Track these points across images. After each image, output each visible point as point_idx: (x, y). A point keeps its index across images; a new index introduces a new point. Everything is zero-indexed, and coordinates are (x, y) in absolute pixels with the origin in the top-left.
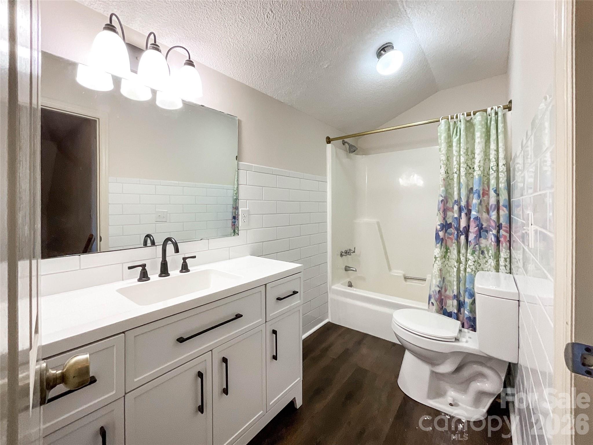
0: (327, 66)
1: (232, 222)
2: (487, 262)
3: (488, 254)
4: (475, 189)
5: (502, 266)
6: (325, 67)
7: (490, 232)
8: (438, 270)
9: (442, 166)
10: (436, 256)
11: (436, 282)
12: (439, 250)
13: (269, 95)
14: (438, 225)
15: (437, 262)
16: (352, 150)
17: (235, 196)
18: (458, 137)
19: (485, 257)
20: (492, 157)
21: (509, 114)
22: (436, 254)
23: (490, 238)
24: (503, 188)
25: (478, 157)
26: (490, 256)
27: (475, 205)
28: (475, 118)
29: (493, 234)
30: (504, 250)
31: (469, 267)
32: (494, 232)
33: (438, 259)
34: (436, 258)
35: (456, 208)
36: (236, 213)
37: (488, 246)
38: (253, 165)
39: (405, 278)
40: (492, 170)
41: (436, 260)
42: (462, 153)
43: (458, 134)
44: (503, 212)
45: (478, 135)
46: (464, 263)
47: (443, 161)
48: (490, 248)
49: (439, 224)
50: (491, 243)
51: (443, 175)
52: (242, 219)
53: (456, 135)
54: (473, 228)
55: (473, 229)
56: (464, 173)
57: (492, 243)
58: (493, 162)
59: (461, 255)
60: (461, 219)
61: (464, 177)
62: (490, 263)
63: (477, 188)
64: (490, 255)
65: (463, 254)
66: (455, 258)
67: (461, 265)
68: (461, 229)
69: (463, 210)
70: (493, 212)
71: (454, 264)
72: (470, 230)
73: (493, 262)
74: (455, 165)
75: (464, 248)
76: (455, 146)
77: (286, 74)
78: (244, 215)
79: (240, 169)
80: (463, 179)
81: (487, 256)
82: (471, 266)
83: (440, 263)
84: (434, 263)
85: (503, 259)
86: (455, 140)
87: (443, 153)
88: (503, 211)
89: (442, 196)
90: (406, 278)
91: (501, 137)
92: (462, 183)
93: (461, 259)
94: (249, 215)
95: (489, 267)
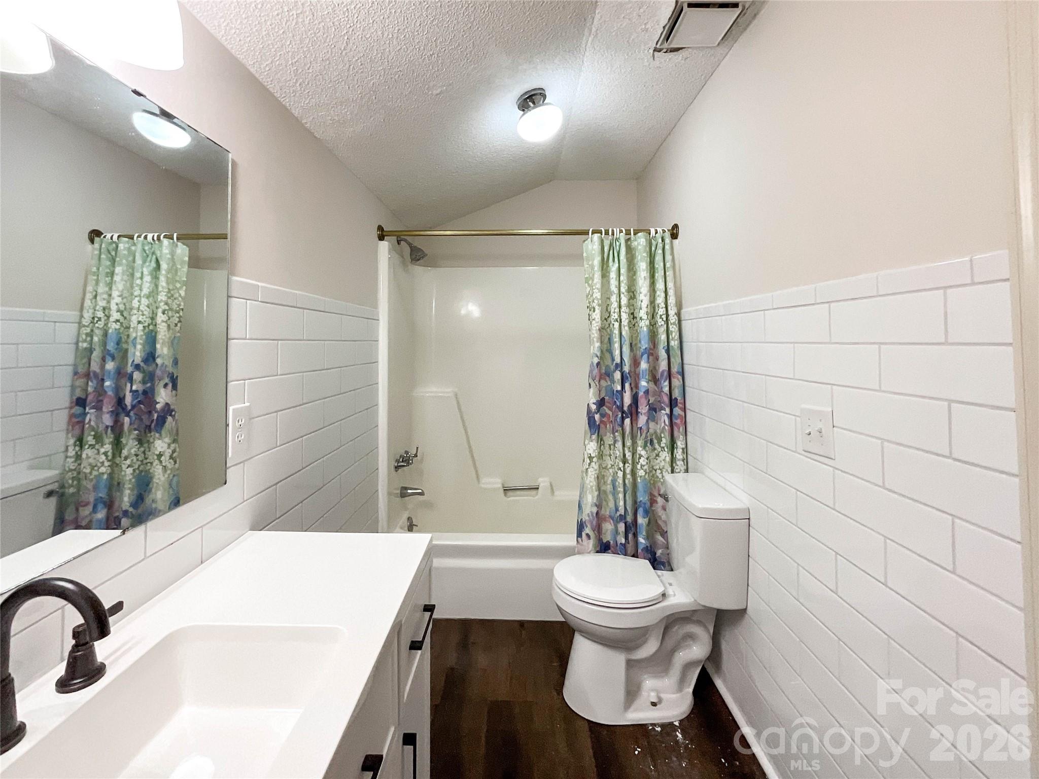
0: (438, 91)
1: (72, 416)
2: (658, 455)
3: (659, 443)
4: (644, 348)
5: (679, 460)
6: (435, 92)
7: (663, 412)
8: (595, 478)
9: (597, 308)
10: (592, 455)
11: (593, 499)
12: (596, 444)
13: (296, 112)
14: (594, 403)
15: (593, 464)
16: (417, 256)
17: (85, 341)
18: (617, 265)
19: (655, 449)
20: (660, 300)
21: (676, 242)
22: (591, 452)
23: (662, 420)
24: (676, 347)
25: (643, 298)
26: (664, 448)
27: (644, 372)
28: (635, 240)
29: (666, 414)
30: (681, 436)
31: (641, 467)
32: (668, 410)
33: (595, 459)
34: (591, 458)
35: (617, 375)
36: (86, 390)
37: (658, 431)
38: (259, 284)
39: (504, 490)
40: (661, 320)
41: (591, 461)
42: (623, 290)
43: (616, 259)
44: (676, 382)
45: (642, 267)
46: (630, 462)
47: (598, 299)
48: (663, 435)
49: (595, 401)
50: (664, 427)
51: (598, 322)
52: (234, 435)
53: (614, 261)
54: (644, 406)
55: (643, 409)
56: (627, 321)
57: (666, 427)
58: (662, 308)
59: (626, 449)
60: (625, 392)
61: (627, 328)
62: (663, 457)
63: (647, 346)
64: (663, 445)
65: (629, 448)
66: (620, 456)
67: (627, 465)
68: (625, 408)
69: (627, 378)
70: (664, 382)
71: (618, 465)
72: (639, 410)
73: (667, 455)
74: (615, 309)
75: (629, 438)
76: (614, 279)
77: (356, 80)
78: (240, 423)
79: (233, 295)
80: (625, 331)
81: (657, 446)
82: (644, 466)
83: (596, 467)
84: (587, 467)
85: (681, 450)
86: (614, 268)
87: (597, 286)
88: (678, 379)
89: (598, 357)
90: (506, 490)
91: (669, 273)
92: (625, 336)
93: (627, 456)
94: (251, 419)
95: (663, 464)
